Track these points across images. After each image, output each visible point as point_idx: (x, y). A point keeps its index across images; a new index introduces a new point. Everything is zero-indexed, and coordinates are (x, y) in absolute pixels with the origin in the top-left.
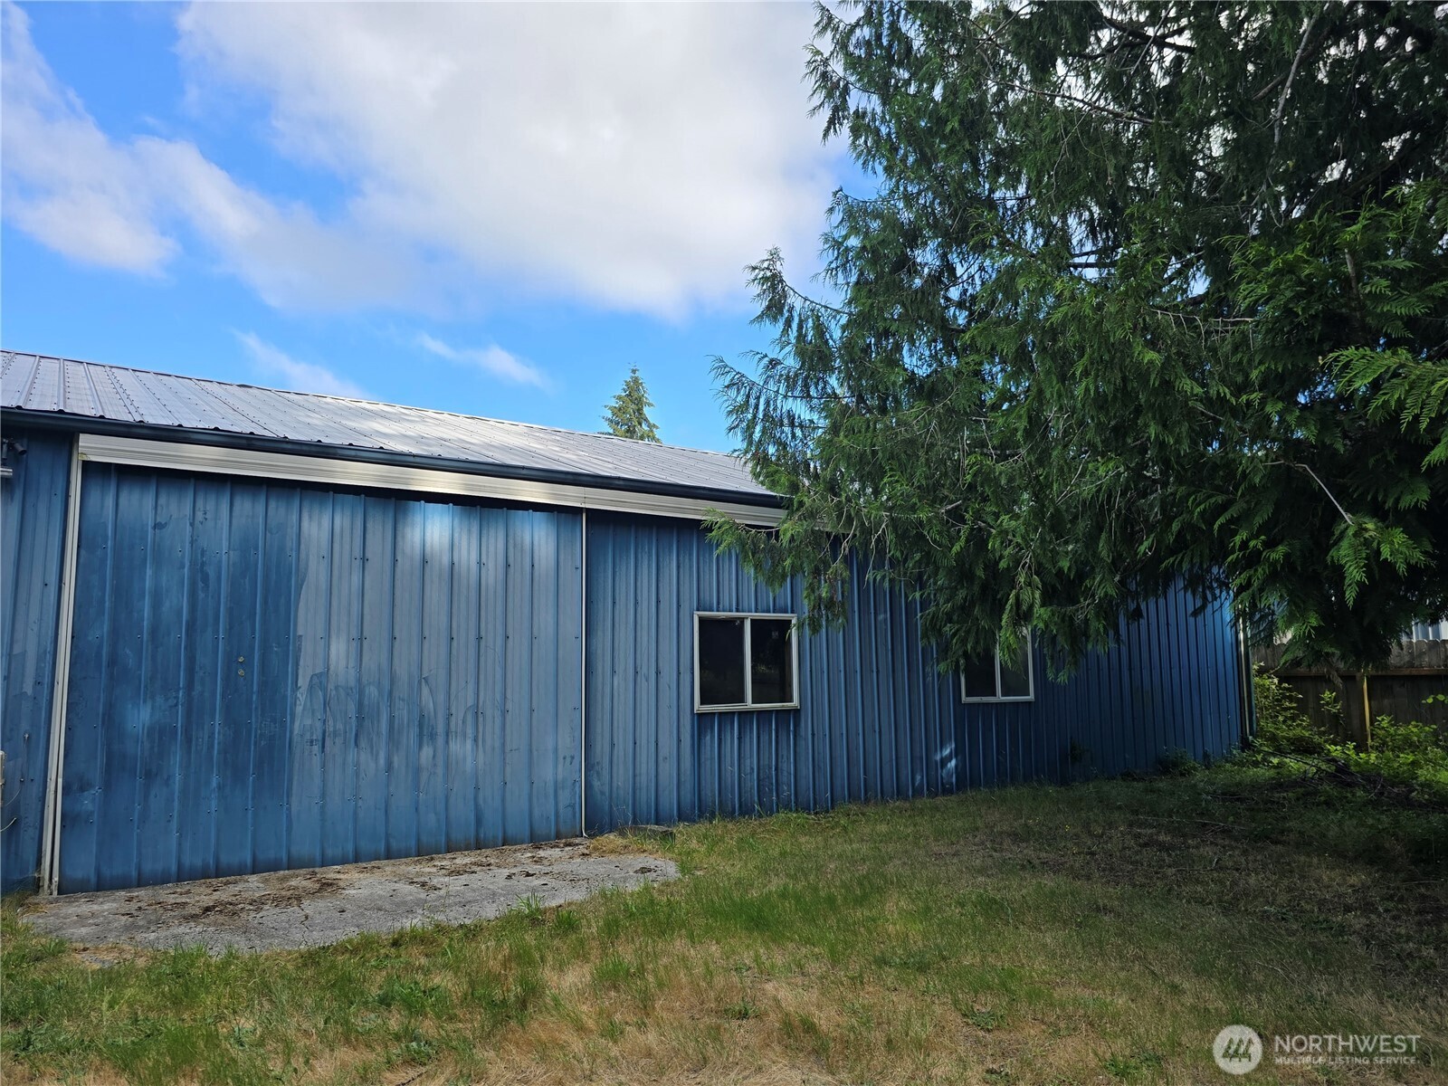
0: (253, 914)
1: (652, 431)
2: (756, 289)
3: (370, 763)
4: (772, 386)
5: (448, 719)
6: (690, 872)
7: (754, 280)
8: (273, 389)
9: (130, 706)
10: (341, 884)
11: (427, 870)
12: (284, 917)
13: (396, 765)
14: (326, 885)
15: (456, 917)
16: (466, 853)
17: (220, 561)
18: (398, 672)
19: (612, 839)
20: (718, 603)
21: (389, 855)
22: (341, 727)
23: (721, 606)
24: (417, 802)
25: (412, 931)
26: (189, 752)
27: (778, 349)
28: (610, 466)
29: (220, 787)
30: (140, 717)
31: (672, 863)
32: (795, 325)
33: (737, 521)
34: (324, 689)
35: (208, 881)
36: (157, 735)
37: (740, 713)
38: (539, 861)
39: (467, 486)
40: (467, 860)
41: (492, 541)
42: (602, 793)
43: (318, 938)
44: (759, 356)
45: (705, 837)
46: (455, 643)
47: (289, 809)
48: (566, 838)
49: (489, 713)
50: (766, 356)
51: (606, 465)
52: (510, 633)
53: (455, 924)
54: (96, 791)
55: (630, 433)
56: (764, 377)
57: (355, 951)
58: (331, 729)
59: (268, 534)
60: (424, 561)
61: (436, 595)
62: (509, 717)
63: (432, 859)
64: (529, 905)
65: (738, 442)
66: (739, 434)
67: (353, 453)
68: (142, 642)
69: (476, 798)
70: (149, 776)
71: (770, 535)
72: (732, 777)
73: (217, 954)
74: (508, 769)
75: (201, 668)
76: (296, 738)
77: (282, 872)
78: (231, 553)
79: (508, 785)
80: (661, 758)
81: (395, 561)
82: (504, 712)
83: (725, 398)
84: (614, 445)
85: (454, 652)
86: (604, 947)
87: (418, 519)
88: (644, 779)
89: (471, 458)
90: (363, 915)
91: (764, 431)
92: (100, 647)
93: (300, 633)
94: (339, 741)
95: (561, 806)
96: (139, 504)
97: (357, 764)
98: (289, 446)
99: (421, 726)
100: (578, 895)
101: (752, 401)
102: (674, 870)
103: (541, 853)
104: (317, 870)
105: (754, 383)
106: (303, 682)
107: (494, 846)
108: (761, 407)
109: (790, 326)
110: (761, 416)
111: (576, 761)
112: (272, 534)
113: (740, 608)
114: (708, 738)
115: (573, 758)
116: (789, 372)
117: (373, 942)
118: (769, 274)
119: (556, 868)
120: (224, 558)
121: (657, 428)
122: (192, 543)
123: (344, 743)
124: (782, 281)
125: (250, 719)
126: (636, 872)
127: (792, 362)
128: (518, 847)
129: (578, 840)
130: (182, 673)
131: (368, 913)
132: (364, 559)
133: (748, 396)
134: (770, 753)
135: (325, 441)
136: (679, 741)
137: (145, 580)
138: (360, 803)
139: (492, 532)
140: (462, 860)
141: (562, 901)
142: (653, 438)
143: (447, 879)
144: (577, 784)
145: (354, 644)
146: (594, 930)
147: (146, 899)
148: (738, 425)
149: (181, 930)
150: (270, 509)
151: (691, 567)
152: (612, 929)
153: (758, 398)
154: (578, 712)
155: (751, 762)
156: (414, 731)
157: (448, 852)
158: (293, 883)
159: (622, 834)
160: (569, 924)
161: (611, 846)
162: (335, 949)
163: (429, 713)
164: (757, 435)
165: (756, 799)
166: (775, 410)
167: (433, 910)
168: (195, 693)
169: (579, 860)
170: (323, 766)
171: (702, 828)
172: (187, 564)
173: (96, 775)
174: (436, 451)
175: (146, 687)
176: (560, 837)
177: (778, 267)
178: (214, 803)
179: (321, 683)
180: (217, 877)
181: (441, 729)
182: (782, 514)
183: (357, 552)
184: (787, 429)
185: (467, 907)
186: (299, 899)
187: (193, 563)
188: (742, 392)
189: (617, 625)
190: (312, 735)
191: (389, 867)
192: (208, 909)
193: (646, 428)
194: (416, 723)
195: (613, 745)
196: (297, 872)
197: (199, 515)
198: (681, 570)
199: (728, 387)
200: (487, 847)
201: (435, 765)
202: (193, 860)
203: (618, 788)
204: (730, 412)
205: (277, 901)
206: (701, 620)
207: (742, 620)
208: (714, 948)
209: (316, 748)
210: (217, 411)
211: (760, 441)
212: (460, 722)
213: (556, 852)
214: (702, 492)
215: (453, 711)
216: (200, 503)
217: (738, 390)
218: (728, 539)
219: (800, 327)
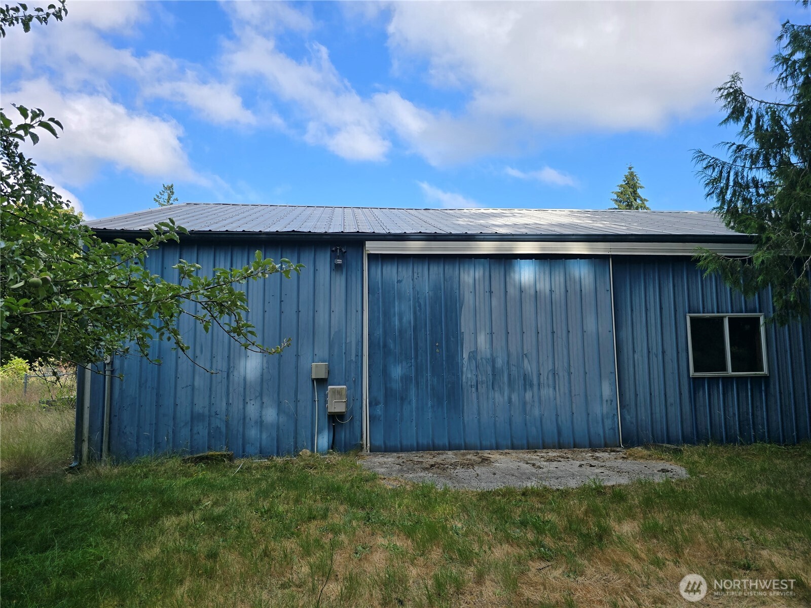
0: (453, 471)
1: (643, 203)
2: (723, 102)
3: (500, 398)
4: (739, 163)
5: (539, 376)
6: (695, 474)
7: (721, 97)
8: (440, 209)
9: (393, 366)
10: (492, 460)
11: (534, 457)
12: (467, 474)
13: (513, 400)
14: (485, 460)
15: (554, 484)
16: (554, 450)
17: (426, 297)
18: (511, 350)
19: (639, 450)
20: (704, 308)
21: (513, 447)
22: (485, 379)
23: (706, 310)
24: (526, 420)
25: (532, 489)
26: (418, 389)
27: (743, 137)
28: (624, 228)
29: (432, 407)
30: (397, 372)
31: (683, 469)
32: (753, 121)
33: (718, 254)
34: (476, 359)
35: (430, 452)
36: (404, 380)
37: (724, 378)
38: (597, 458)
39: (542, 249)
40: (555, 454)
41: (557, 278)
42: (632, 423)
43: (485, 486)
44: (729, 145)
45: (704, 454)
46: (540, 335)
47: (463, 419)
48: (611, 447)
49: (561, 374)
50: (734, 144)
51: (622, 227)
52: (570, 330)
53: (555, 488)
54: (382, 405)
55: (629, 206)
56: (733, 158)
57: (504, 496)
58: (480, 380)
59: (445, 282)
60: (521, 291)
61: (529, 308)
62: (572, 377)
63: (536, 452)
64: (595, 483)
65: (714, 202)
66: (715, 197)
67: (482, 237)
68: (396, 336)
69: (557, 420)
70: (403, 399)
71: (744, 261)
72: (720, 418)
73: (440, 488)
74: (574, 405)
75: (420, 349)
76: (464, 384)
77: (462, 451)
78: (430, 292)
79: (575, 415)
80: (668, 404)
81: (506, 292)
82: (570, 374)
83: (703, 175)
84: (624, 215)
85: (540, 340)
86: (645, 514)
87: (517, 269)
88: (658, 415)
89: (543, 233)
90: (505, 477)
91: (734, 194)
92: (379, 339)
93: (462, 331)
94: (484, 386)
95: (607, 428)
96: (391, 272)
97: (494, 399)
98: (453, 237)
99: (525, 379)
100: (624, 481)
101: (725, 174)
102: (684, 472)
103: (597, 454)
104: (479, 451)
105: (724, 163)
106: (465, 356)
107: (568, 448)
108: (732, 178)
109: (749, 122)
110: (731, 183)
111: (614, 403)
112: (447, 282)
113: (720, 310)
114: (701, 393)
115: (612, 401)
116: (752, 152)
117: (512, 492)
118: (731, 90)
119: (608, 464)
120: (427, 295)
121: (647, 201)
122: (413, 288)
123: (487, 387)
124: (742, 93)
125: (443, 373)
126: (659, 471)
127: (754, 145)
128: (583, 450)
129: (618, 449)
130: (413, 351)
131: (507, 476)
132: (491, 292)
133: (721, 172)
134: (748, 404)
135: (469, 232)
136: (680, 394)
137: (395, 307)
138: (497, 419)
139: (557, 273)
140: (552, 454)
141: (615, 483)
142: (645, 208)
143: (545, 463)
144: (616, 417)
145: (488, 336)
146: (637, 502)
147: (405, 458)
148: (713, 192)
149: (422, 474)
150: (446, 269)
151: (683, 286)
152: (648, 503)
153: (729, 173)
154: (613, 375)
155: (734, 409)
156: (521, 382)
157: (544, 448)
158: (469, 457)
159: (647, 448)
160: (621, 497)
161: (640, 454)
162: (494, 493)
163: (528, 372)
164: (728, 196)
165: (738, 433)
166: (742, 178)
167: (541, 479)
168: (419, 360)
169: (621, 461)
170: (478, 399)
171: (701, 448)
172: (412, 299)
173: (381, 398)
174: (524, 231)
175: (398, 357)
176: (607, 446)
177: (739, 84)
178: (430, 414)
179: (474, 356)
180: (434, 450)
181: (535, 382)
182: (753, 247)
183: (487, 289)
184: (753, 190)
185: (559, 480)
186: (472, 465)
187: (414, 299)
188: (716, 170)
189: (635, 324)
190: (471, 382)
191: (514, 454)
192: (432, 466)
193: (640, 202)
194: (522, 378)
195: (636, 395)
196: (470, 451)
197: (416, 275)
198: (676, 288)
199: (705, 168)
200: (565, 448)
201: (534, 401)
202: (423, 441)
203: (641, 420)
204: (707, 184)
205: (463, 465)
206: (692, 319)
207: (722, 319)
208: (719, 523)
209: (474, 389)
210: (418, 224)
211: (731, 200)
212: (545, 378)
213: (606, 455)
214: (689, 238)
215: (542, 373)
216: (415, 270)
217: (714, 169)
218: (712, 267)
219: (758, 121)
